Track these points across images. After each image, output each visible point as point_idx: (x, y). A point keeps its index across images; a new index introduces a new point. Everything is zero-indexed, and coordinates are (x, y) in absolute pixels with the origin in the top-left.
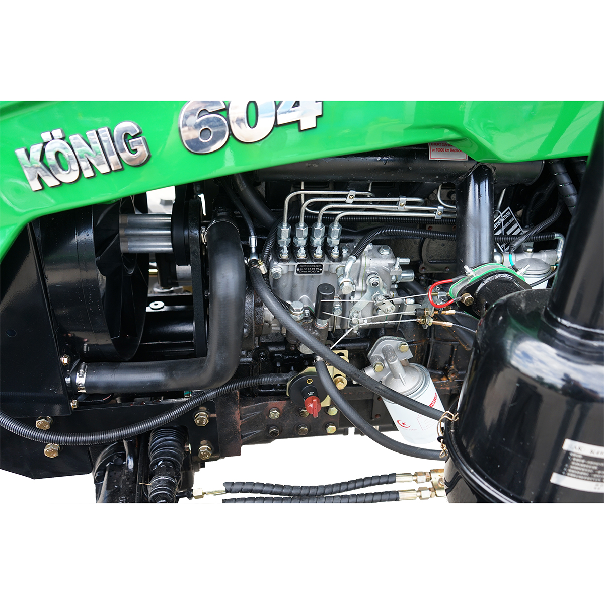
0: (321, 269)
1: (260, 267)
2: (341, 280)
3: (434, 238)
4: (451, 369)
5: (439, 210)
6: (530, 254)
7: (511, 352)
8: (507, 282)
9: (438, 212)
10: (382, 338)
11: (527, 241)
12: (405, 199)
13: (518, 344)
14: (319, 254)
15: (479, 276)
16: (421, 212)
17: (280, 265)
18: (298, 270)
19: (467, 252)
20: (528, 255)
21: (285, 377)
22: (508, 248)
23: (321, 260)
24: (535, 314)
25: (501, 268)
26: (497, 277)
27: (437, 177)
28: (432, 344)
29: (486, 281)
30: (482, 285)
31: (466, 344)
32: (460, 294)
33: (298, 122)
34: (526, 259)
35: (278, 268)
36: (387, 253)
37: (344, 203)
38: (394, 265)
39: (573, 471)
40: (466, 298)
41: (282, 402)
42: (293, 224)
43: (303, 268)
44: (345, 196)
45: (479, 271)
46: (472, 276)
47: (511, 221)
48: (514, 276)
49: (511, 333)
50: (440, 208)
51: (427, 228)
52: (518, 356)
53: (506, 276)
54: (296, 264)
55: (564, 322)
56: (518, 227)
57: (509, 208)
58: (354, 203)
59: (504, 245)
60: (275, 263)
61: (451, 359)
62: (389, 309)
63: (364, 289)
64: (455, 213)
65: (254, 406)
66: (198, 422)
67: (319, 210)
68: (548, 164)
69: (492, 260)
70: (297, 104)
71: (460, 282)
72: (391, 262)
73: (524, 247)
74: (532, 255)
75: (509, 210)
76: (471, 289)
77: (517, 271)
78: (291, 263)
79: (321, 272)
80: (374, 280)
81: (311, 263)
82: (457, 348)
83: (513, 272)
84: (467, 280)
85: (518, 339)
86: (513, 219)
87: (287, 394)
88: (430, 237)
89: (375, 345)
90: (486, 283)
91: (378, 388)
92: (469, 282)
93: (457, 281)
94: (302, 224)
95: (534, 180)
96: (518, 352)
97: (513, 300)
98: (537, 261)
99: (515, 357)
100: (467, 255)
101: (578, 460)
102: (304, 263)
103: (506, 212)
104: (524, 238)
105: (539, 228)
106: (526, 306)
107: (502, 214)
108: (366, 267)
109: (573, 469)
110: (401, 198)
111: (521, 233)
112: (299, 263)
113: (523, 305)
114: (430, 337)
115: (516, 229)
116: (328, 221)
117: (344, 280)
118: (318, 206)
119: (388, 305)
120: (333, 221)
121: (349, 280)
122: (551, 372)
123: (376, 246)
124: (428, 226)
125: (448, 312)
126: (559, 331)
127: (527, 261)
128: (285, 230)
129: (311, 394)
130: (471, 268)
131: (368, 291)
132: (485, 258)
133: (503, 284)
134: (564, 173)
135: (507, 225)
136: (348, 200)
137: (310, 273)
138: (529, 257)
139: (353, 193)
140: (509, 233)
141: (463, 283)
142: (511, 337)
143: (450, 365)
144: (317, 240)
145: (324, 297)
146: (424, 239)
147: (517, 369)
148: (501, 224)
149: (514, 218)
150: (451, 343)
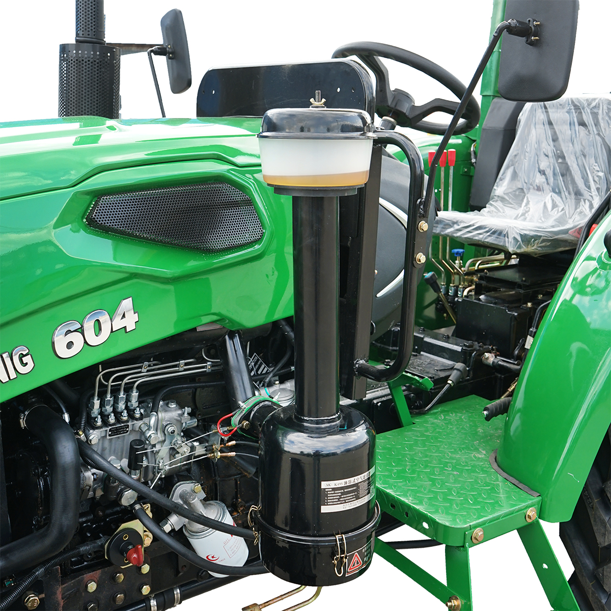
0: (127, 429)
1: (81, 436)
2: (148, 433)
3: (203, 387)
4: (239, 502)
5: (209, 365)
6: (278, 385)
7: (283, 443)
8: (269, 406)
9: (208, 366)
10: (177, 484)
11: (274, 376)
12: (183, 361)
13: (286, 437)
14: (125, 417)
15: (249, 407)
16: (196, 369)
17: (96, 432)
18: (110, 433)
19: (236, 392)
20: (277, 386)
21: (99, 542)
22: (261, 385)
23: (127, 421)
24: (290, 419)
25: (262, 398)
26: (261, 405)
27: (204, 342)
28: (218, 483)
29: (255, 409)
30: (253, 413)
31: (247, 472)
32: (240, 422)
33: (125, 327)
34: (276, 390)
35: (95, 436)
36: (175, 406)
37: (140, 372)
38: (184, 414)
39: (330, 501)
40: (245, 424)
41: (97, 571)
42: (102, 396)
43: (113, 431)
44: (141, 367)
45: (248, 404)
46: (245, 408)
47: (259, 363)
48: (272, 402)
49: (280, 432)
50: (208, 363)
51: (197, 381)
52: (287, 444)
53: (266, 403)
54: (108, 429)
55: (306, 418)
56: (265, 367)
57: (255, 354)
58: (148, 371)
59: (258, 382)
60: (91, 431)
61: (236, 493)
62: (186, 451)
63: (163, 439)
64: (220, 365)
65: (72, 583)
66: (29, 605)
67: (122, 381)
68: (275, 324)
69: (254, 395)
70: (124, 316)
71: (237, 414)
72: (180, 412)
73: (273, 381)
74: (279, 386)
75: (255, 355)
76: (246, 417)
77: (273, 398)
78: (104, 429)
79: (128, 431)
80: (170, 429)
81: (119, 425)
82: (239, 481)
83: (270, 399)
84: (242, 412)
85: (285, 434)
86: (260, 362)
87: (106, 558)
88: (200, 387)
89: (172, 493)
90: (255, 410)
91: (194, 515)
92: (244, 412)
93: (235, 414)
94: (109, 396)
95: (269, 333)
96: (286, 441)
97: (276, 414)
98: (284, 389)
99: (285, 445)
100: (236, 394)
101: (330, 492)
102: (114, 427)
103: (254, 357)
104: (271, 375)
105: (280, 365)
106: (284, 416)
107: (251, 360)
108: (162, 420)
109: (330, 499)
110: (181, 362)
111: (268, 371)
112: (110, 427)
113: (282, 416)
114: (215, 476)
115: (264, 369)
116: (128, 389)
117: (151, 433)
118: (121, 378)
119: (185, 447)
120: (132, 387)
121: (154, 432)
122: (306, 447)
123: (165, 402)
124: (197, 379)
125: (230, 444)
126: (305, 424)
127: (277, 391)
128: (97, 403)
129: (130, 547)
130: (244, 402)
131: (167, 440)
132: (249, 394)
133: (267, 409)
134: (286, 325)
135: (257, 367)
136: (144, 370)
137: (119, 434)
138: (278, 388)
139: (146, 363)
140: (259, 372)
141: (239, 414)
142: (281, 435)
143: (237, 499)
144: (121, 406)
145: (138, 450)
146: (196, 390)
147: (289, 452)
148: (253, 367)
149: (261, 360)
150: (233, 477)
